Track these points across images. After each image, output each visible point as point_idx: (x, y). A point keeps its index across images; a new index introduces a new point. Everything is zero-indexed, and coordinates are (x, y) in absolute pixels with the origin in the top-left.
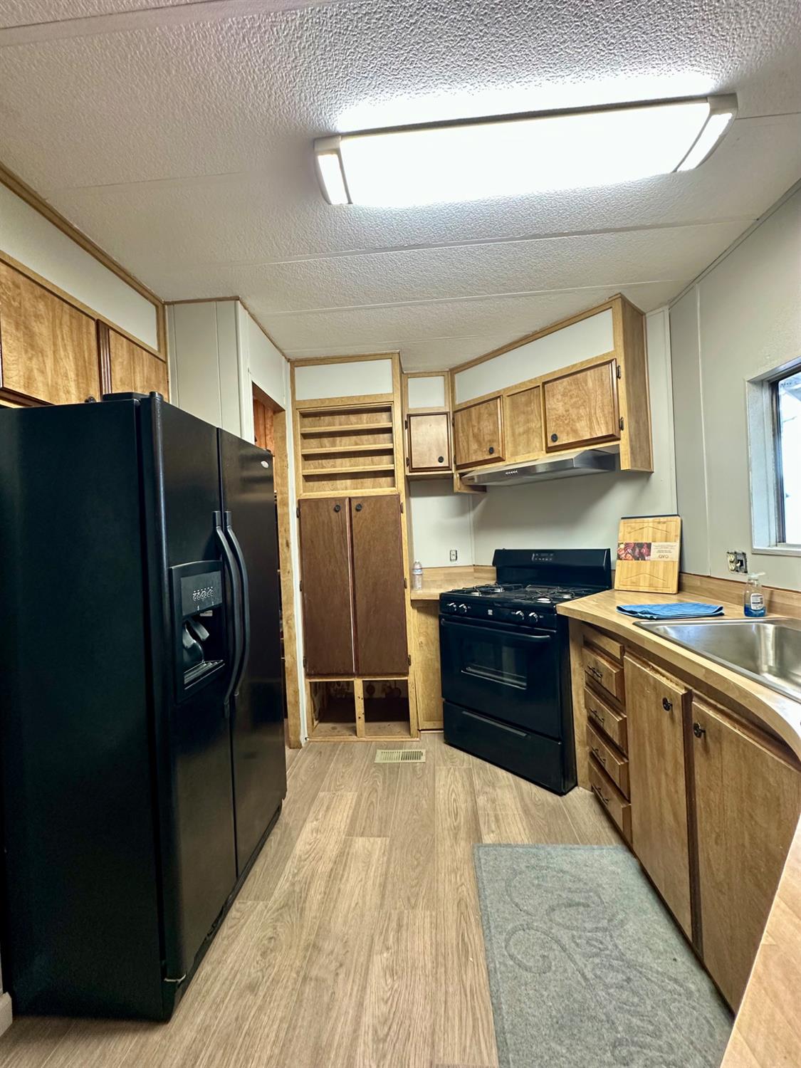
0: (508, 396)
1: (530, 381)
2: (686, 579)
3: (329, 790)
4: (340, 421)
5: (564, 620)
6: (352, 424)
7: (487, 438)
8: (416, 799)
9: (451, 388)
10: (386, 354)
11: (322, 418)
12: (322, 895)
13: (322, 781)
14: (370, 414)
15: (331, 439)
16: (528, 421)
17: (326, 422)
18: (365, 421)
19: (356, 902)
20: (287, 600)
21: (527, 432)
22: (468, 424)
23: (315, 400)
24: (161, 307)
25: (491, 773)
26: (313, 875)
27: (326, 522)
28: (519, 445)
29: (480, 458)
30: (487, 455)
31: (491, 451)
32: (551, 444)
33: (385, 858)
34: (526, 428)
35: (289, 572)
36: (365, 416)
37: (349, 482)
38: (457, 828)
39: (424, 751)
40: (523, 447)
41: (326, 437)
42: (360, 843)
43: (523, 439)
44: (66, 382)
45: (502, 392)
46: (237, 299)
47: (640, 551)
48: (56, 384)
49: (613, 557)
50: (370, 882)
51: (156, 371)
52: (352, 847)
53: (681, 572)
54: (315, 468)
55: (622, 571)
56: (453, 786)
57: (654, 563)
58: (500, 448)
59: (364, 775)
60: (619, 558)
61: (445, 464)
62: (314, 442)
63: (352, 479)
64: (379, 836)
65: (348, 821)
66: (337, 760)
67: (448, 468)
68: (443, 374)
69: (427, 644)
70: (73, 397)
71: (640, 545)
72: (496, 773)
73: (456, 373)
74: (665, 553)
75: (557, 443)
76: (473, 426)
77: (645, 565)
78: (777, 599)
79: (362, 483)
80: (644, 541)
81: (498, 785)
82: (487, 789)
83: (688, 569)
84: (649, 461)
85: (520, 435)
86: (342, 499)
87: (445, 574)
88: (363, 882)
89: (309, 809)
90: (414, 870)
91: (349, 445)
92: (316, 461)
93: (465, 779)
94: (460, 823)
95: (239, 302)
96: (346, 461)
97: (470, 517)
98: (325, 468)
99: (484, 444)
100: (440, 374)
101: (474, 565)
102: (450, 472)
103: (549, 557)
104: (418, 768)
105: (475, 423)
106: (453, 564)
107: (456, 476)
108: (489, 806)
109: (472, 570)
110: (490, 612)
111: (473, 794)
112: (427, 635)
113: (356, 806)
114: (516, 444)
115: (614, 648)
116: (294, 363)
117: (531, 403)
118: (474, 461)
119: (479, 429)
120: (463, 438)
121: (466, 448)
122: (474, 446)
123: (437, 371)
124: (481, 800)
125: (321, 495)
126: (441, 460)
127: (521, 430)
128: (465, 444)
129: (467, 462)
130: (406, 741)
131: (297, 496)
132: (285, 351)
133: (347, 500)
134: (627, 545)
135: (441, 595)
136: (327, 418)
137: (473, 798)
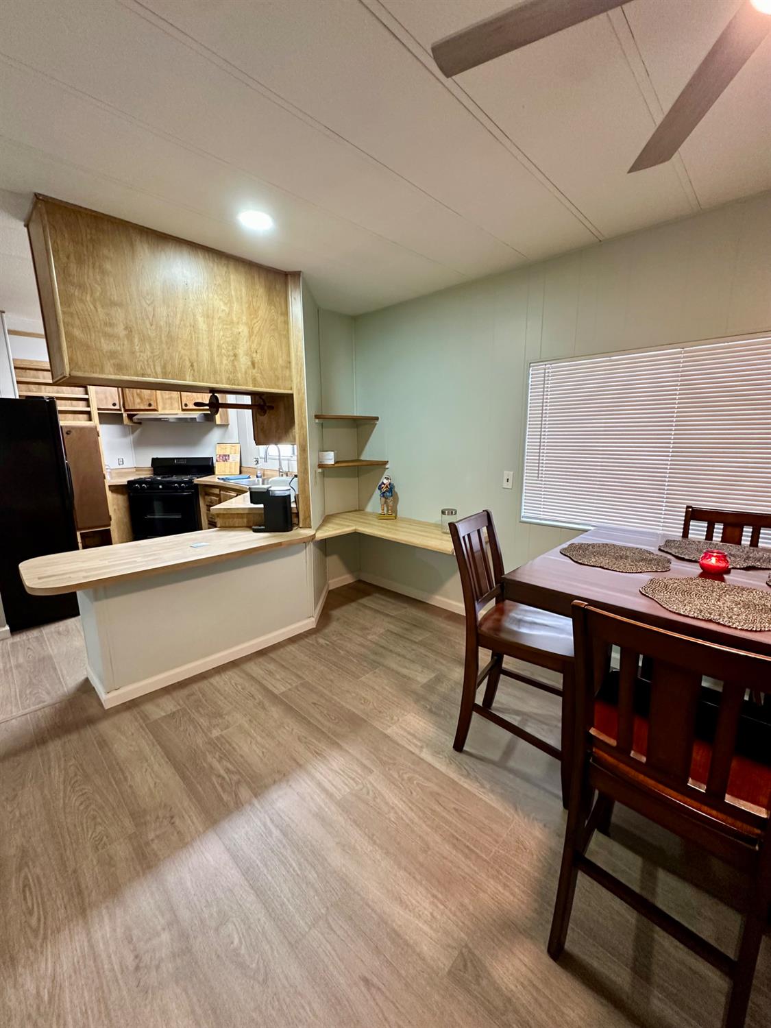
2: (243, 469)
5: (197, 485)
7: (146, 397)
21: (171, 398)
28: (166, 404)
29: (142, 408)
30: (147, 407)
31: (150, 405)
32: (184, 407)
40: (169, 406)
47: (225, 458)
49: (214, 461)
53: (241, 467)
55: (219, 467)
57: (231, 463)
58: (155, 404)
60: (217, 461)
61: (117, 408)
67: (120, 410)
69: (118, 509)
71: (225, 456)
74: (235, 459)
75: (187, 408)
77: (227, 464)
78: (265, 473)
80: (227, 454)
83: (243, 465)
84: (227, 420)
85: (166, 398)
87: (116, 473)
97: (130, 439)
99: (144, 402)
101: (141, 467)
102: (120, 412)
106: (121, 467)
107: (125, 415)
109: (134, 470)
110: (161, 487)
112: (118, 505)
114: (164, 404)
115: (217, 491)
118: (137, 408)
120: (129, 394)
121: (132, 400)
122: (138, 400)
126: (113, 406)
128: (131, 398)
129: (133, 408)
134: (220, 455)
135: (129, 482)
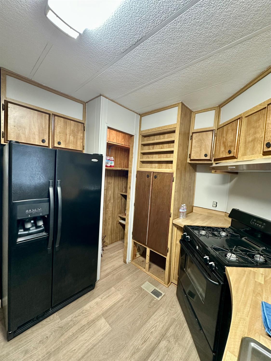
0: (246, 117)
1: (260, 105)
3: (116, 289)
4: (157, 138)
6: (161, 139)
7: (229, 144)
8: (138, 317)
9: (218, 116)
10: (176, 104)
11: (151, 137)
12: (72, 334)
13: (118, 283)
14: (168, 134)
15: (153, 146)
16: (255, 133)
17: (152, 139)
18: (166, 138)
19: (75, 349)
20: (128, 208)
21: (254, 140)
22: (221, 136)
23: (146, 130)
24: (84, 104)
25: (183, 331)
26: (78, 323)
27: (144, 181)
28: (248, 149)
29: (224, 156)
30: (228, 154)
31: (230, 152)
32: (266, 150)
33: (102, 337)
34: (253, 137)
35: (129, 198)
36: (166, 135)
37: (157, 165)
38: (138, 350)
39: (163, 294)
40: (250, 151)
41: (151, 145)
42: (103, 321)
43: (250, 145)
44: (34, 136)
45: (243, 114)
46: (101, 95)
48: (30, 137)
50: (87, 344)
51: (77, 127)
52: (98, 321)
54: (146, 159)
56: (158, 323)
58: (235, 151)
59: (132, 290)
61: (208, 158)
62: (147, 147)
63: (158, 164)
64: (110, 325)
65: (108, 308)
66: (132, 276)
67: (210, 160)
68: (215, 108)
70: (37, 140)
72: (185, 333)
73: (221, 107)
75: (269, 149)
76: (224, 137)
79: (162, 165)
81: (179, 342)
82: (172, 340)
85: (249, 142)
86: (150, 172)
87: (208, 213)
88: (85, 341)
89: (104, 292)
90: (104, 354)
91: (159, 149)
92: (147, 155)
93: (167, 324)
94: (142, 348)
95: (102, 96)
96: (157, 156)
97: (228, 186)
98: (149, 158)
99: (227, 148)
100: (213, 109)
101: (226, 212)
102: (211, 162)
103: (262, 225)
104: (154, 301)
105: (224, 135)
106: (213, 209)
108: (164, 351)
111: (163, 336)
113: (117, 302)
114: (246, 148)
116: (142, 115)
117: (259, 120)
118: (221, 157)
119: (226, 139)
120: (218, 144)
121: (219, 150)
122: (222, 149)
123: (211, 107)
124: (163, 344)
125: (145, 170)
126: (206, 155)
127: (250, 139)
129: (218, 158)
130: (162, 284)
131: (137, 169)
132: (136, 111)
133: (152, 173)
135: (185, 226)
136: (152, 137)
137: (160, 339)
